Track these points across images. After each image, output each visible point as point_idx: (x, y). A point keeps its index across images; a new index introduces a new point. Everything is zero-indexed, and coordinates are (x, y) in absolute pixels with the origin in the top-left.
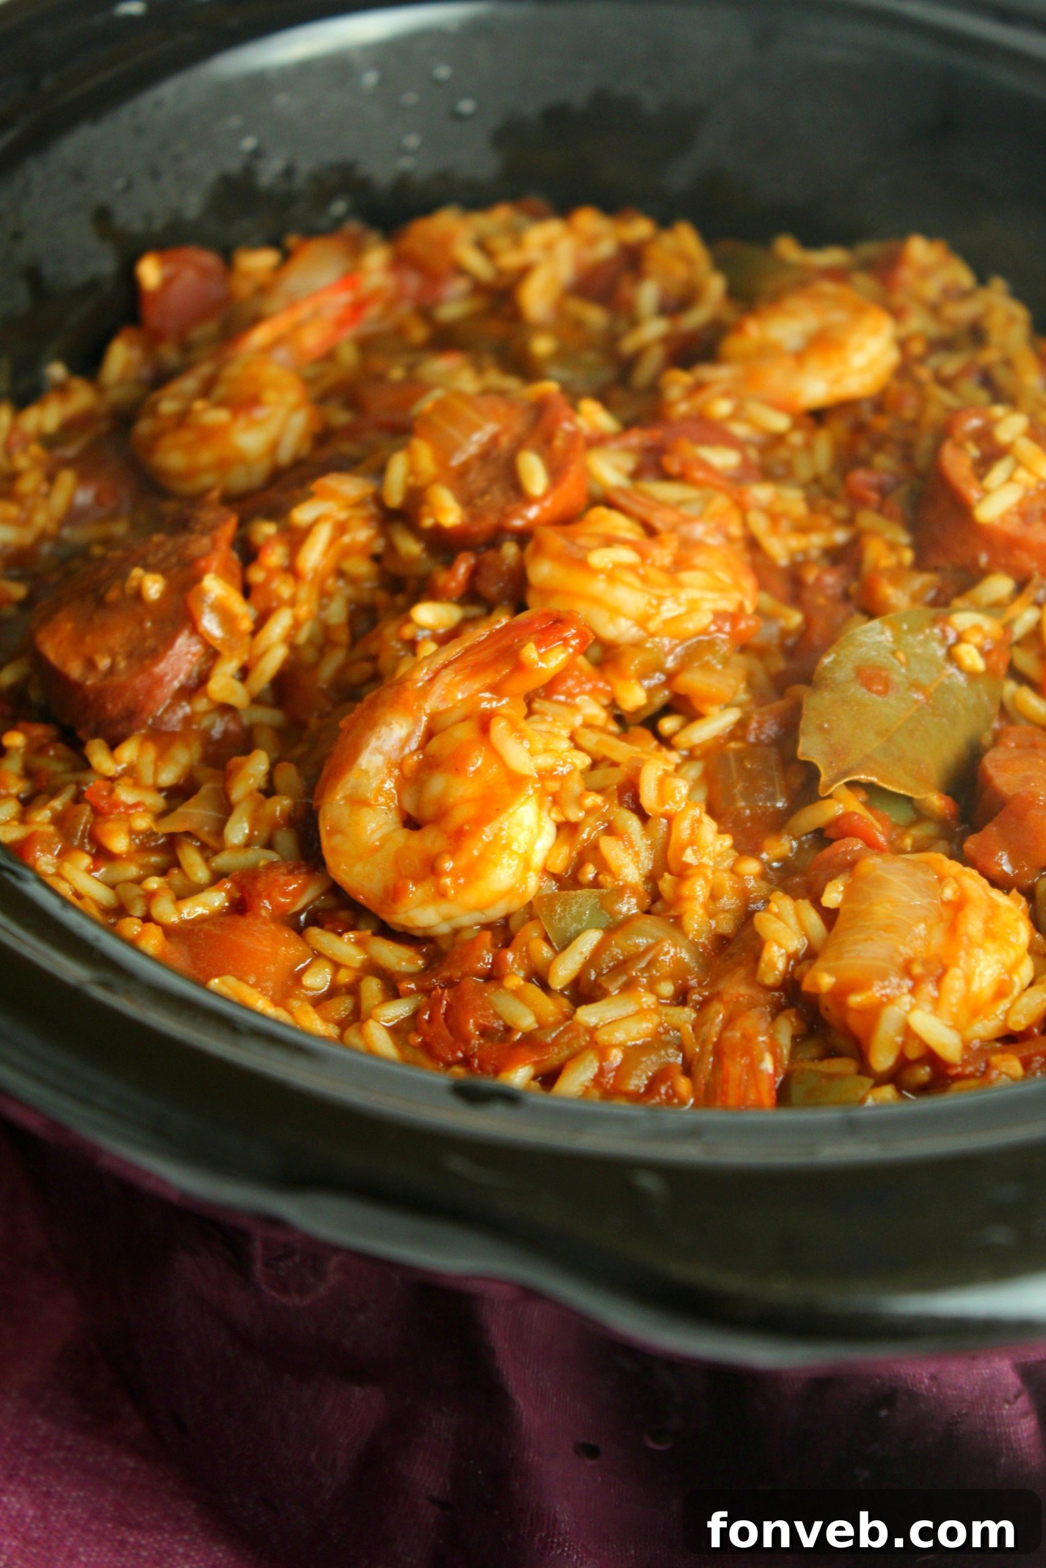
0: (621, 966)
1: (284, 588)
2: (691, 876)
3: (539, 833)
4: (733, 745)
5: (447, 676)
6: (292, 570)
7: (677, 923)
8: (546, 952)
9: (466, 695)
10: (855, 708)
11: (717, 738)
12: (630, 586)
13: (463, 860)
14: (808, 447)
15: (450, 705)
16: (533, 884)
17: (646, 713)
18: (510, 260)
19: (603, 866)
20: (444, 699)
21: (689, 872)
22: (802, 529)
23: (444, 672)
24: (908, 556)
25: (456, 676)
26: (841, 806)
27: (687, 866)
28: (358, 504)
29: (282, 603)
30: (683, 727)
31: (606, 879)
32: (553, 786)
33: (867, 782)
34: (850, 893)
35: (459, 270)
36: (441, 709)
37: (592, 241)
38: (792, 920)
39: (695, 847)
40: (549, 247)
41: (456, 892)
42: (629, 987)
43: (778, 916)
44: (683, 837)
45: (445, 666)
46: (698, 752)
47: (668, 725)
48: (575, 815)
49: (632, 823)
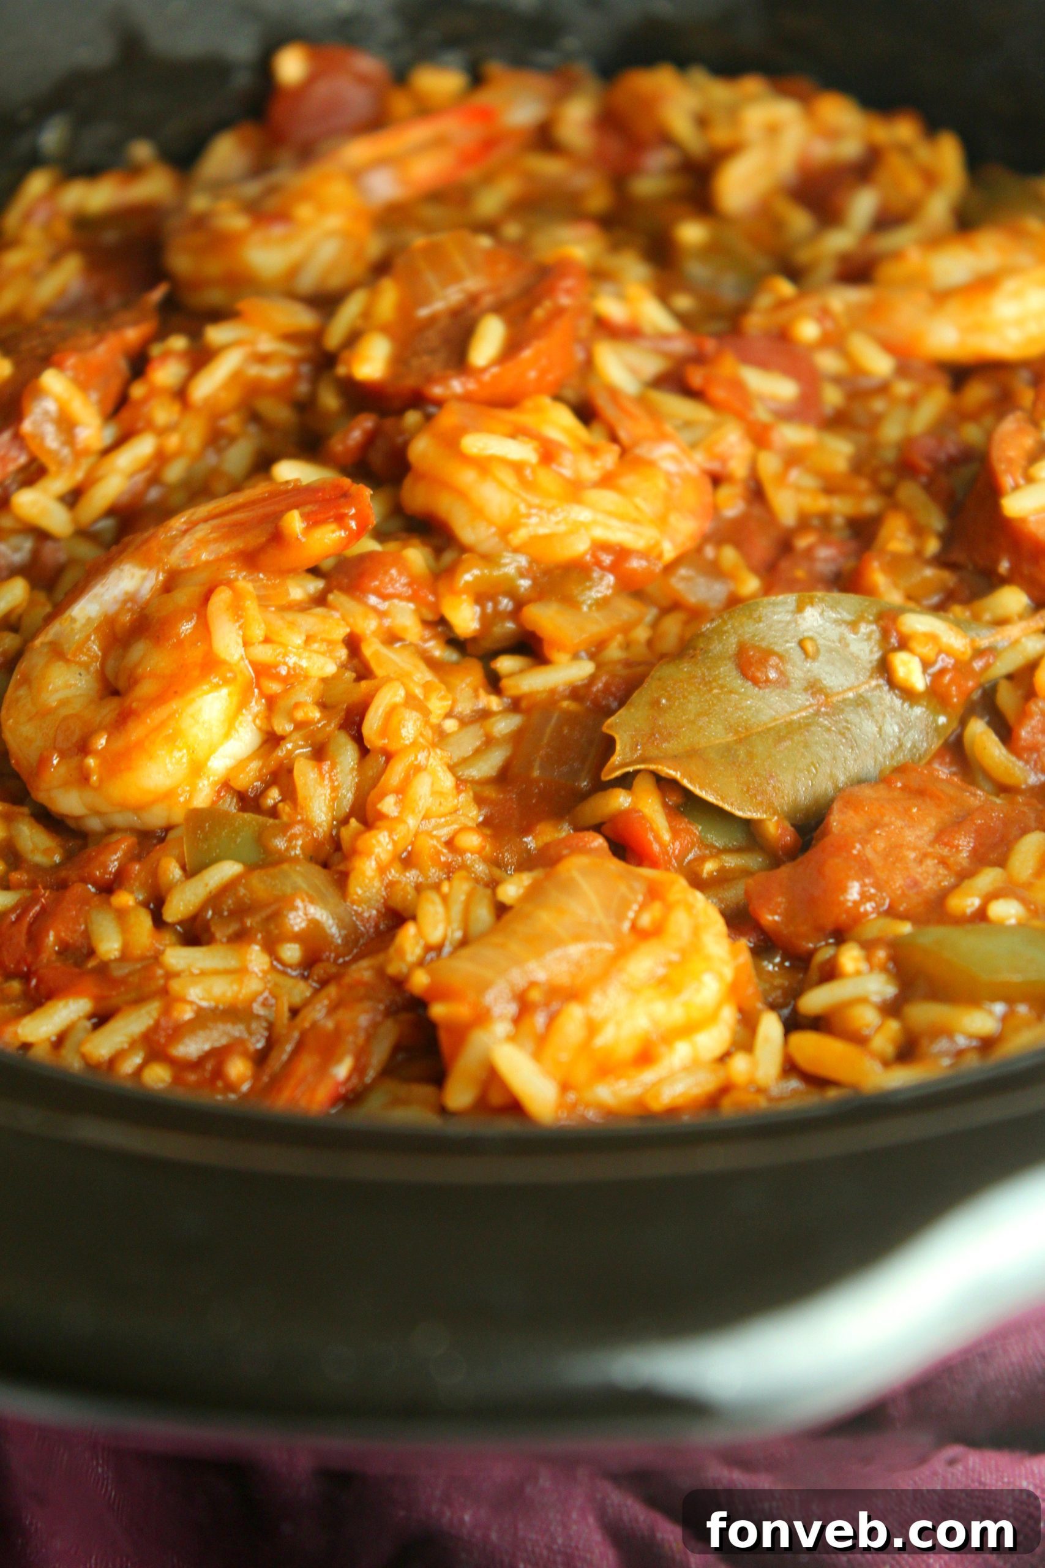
0: (241, 911)
1: (163, 413)
2: (378, 828)
3: (227, 735)
4: (565, 704)
5: (202, 531)
6: (181, 394)
7: (342, 882)
8: (175, 872)
9: (212, 557)
10: (716, 691)
11: (552, 692)
12: (502, 485)
13: (119, 744)
14: (912, 402)
15: (193, 565)
16: (203, 796)
17: (487, 644)
18: (721, 136)
19: (290, 794)
20: (187, 556)
21: (379, 824)
22: (830, 488)
23: (202, 526)
24: (932, 546)
25: (211, 532)
26: (629, 800)
27: (381, 816)
28: (291, 337)
29: (150, 426)
30: (522, 671)
31: (284, 809)
32: (275, 687)
33: (668, 777)
34: (533, 894)
35: (666, 139)
36: (182, 567)
37: (832, 134)
38: (457, 909)
39: (400, 796)
40: (773, 131)
41: (101, 780)
42: (240, 937)
43: (445, 899)
44: (392, 781)
45: (206, 520)
46: (524, 704)
47: (506, 664)
48: (283, 726)
49: (348, 754)
